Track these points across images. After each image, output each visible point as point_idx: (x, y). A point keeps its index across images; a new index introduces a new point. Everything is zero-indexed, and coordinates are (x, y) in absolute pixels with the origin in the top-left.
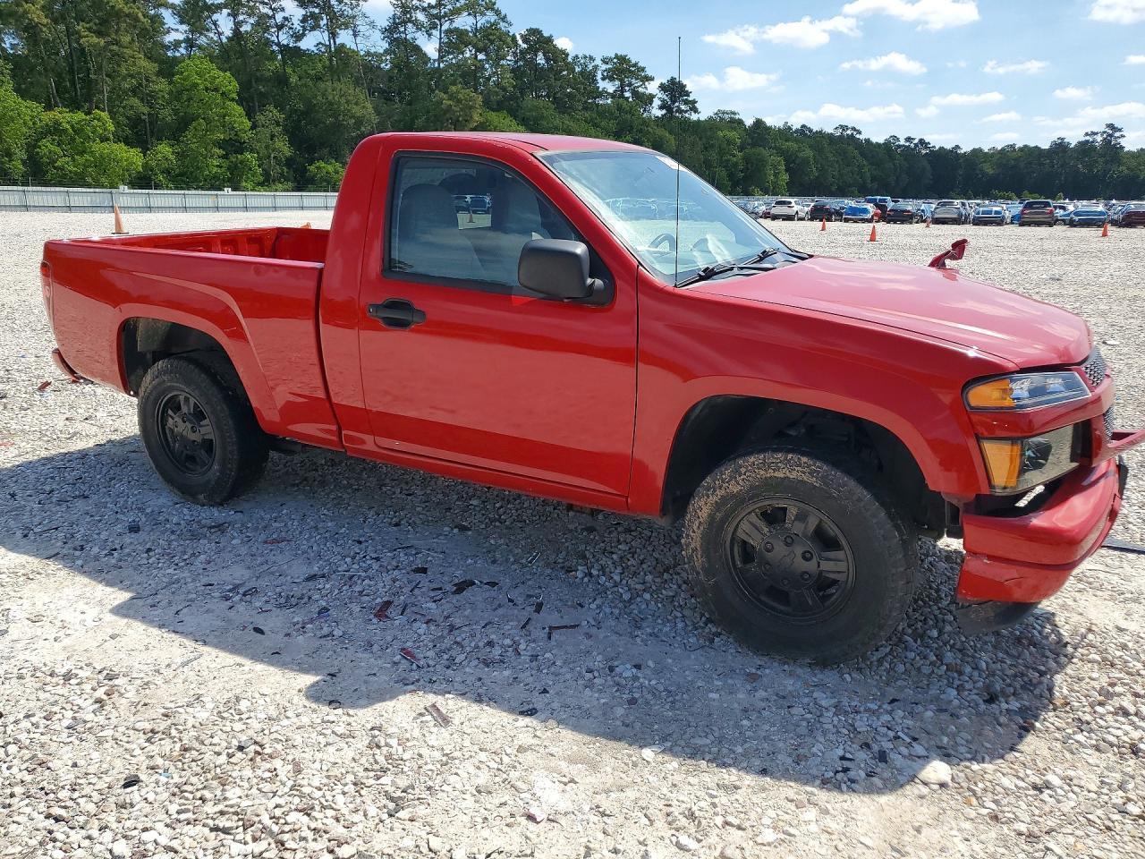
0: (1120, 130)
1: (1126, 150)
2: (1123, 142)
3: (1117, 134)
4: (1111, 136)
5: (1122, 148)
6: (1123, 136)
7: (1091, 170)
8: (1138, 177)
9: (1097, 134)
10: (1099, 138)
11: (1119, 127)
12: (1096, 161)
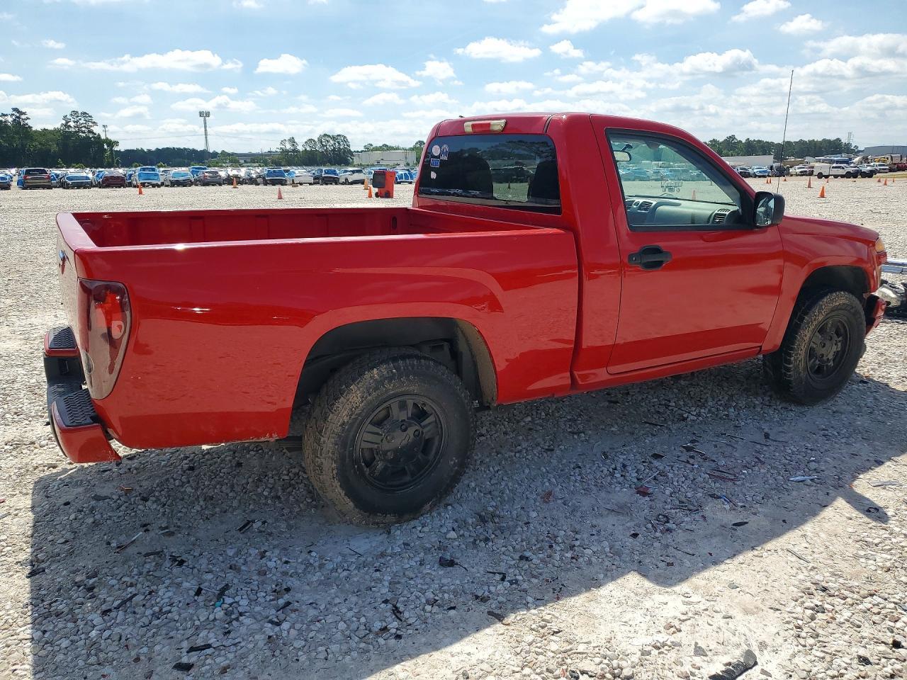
0: (24, 113)
1: (34, 129)
2: (30, 123)
3: (23, 117)
4: (19, 118)
5: (30, 127)
6: (28, 118)
7: (11, 144)
8: (50, 151)
9: (7, 115)
10: (10, 119)
11: (24, 111)
12: (13, 138)
